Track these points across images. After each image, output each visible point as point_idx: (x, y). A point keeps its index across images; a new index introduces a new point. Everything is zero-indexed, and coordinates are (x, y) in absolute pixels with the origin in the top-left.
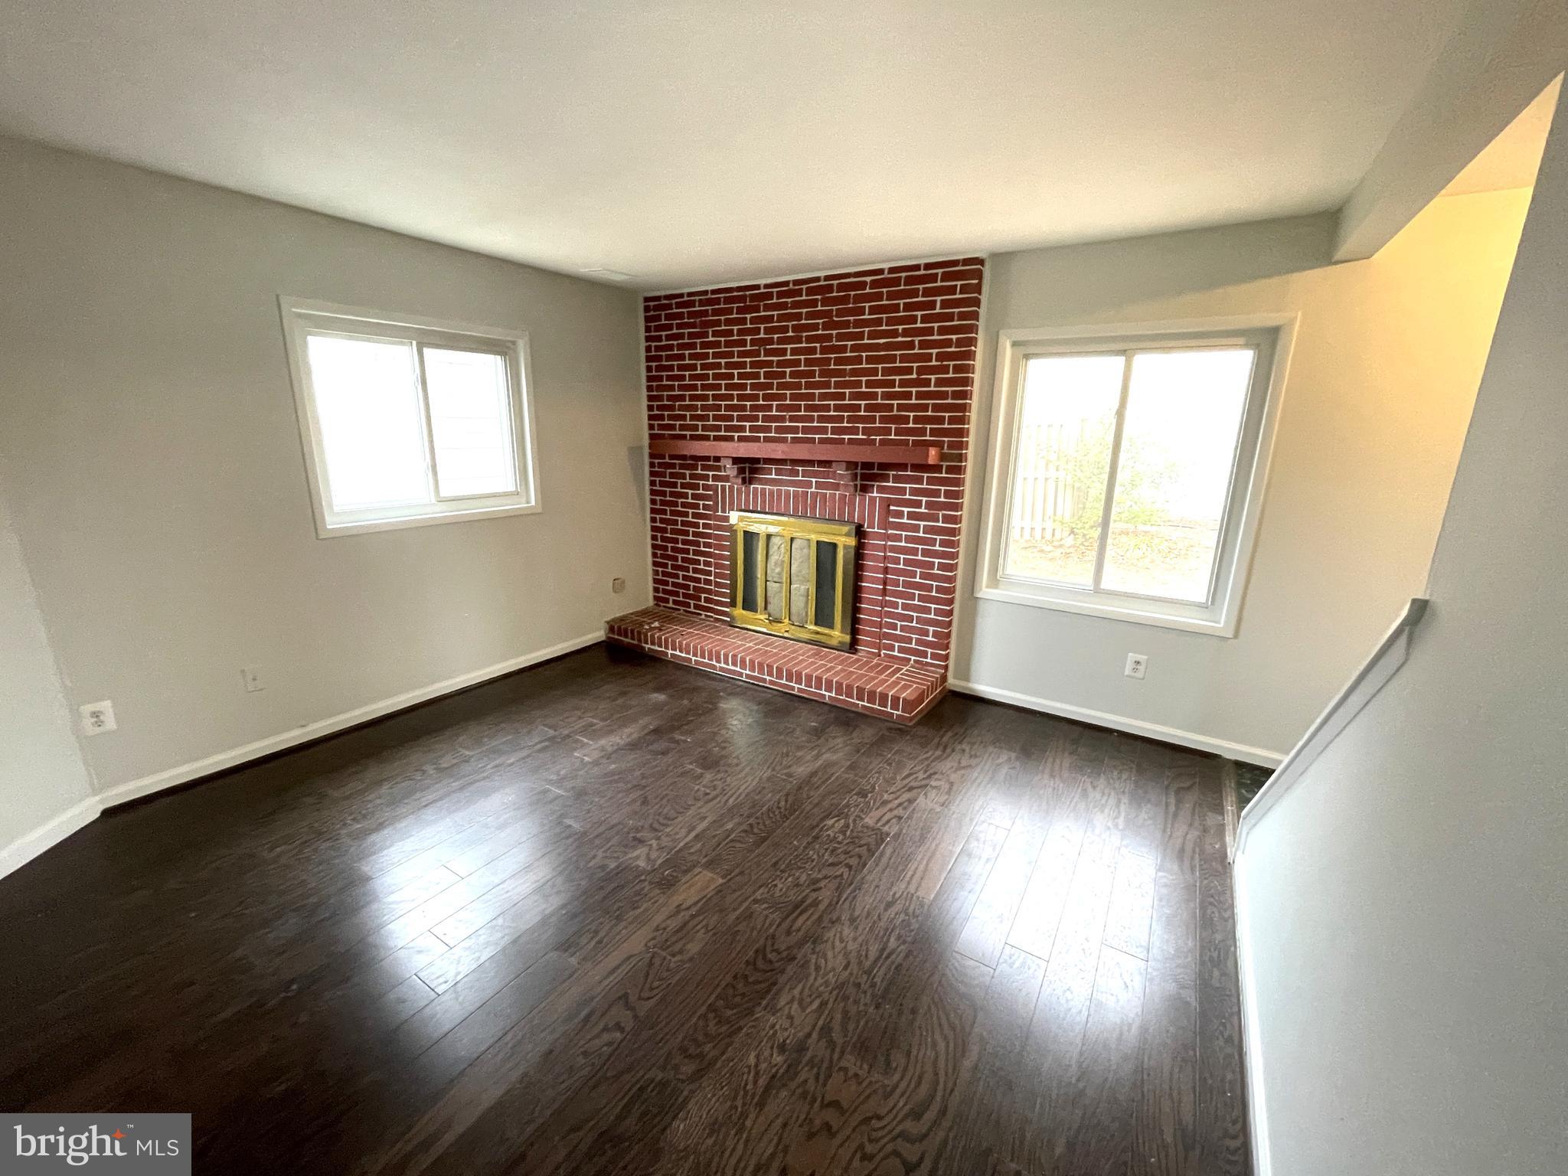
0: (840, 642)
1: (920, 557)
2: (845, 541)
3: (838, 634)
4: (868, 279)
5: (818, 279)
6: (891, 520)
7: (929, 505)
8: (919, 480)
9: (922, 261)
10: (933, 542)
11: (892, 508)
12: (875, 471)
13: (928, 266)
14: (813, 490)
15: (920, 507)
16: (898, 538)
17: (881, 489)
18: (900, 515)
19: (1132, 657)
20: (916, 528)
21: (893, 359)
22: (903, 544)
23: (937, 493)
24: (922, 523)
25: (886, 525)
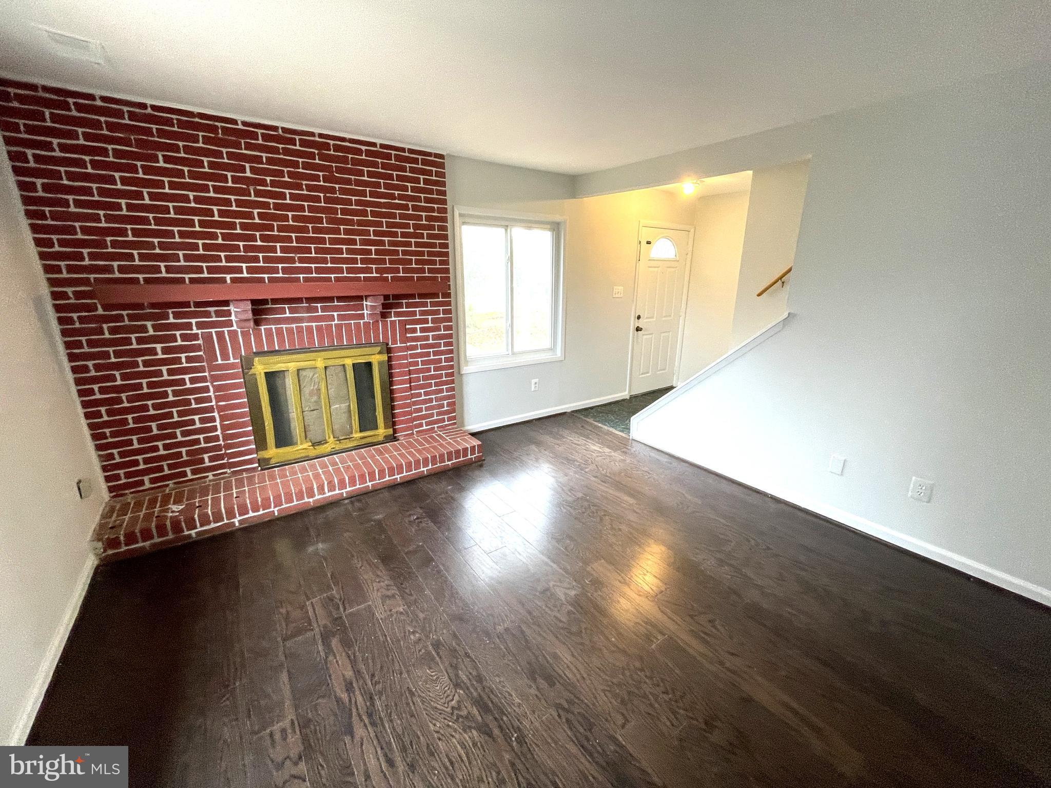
0: (385, 437)
1: (432, 357)
2: (377, 359)
3: (382, 431)
4: (364, 148)
5: (313, 134)
6: (408, 335)
7: (433, 321)
8: (425, 305)
9: (407, 146)
10: (439, 345)
11: (407, 327)
12: (391, 301)
13: (411, 151)
14: (336, 322)
15: (428, 323)
16: (415, 347)
17: (398, 314)
18: (414, 330)
19: (534, 381)
20: (427, 338)
21: (393, 216)
22: (419, 351)
23: (437, 312)
24: (431, 334)
25: (404, 340)
